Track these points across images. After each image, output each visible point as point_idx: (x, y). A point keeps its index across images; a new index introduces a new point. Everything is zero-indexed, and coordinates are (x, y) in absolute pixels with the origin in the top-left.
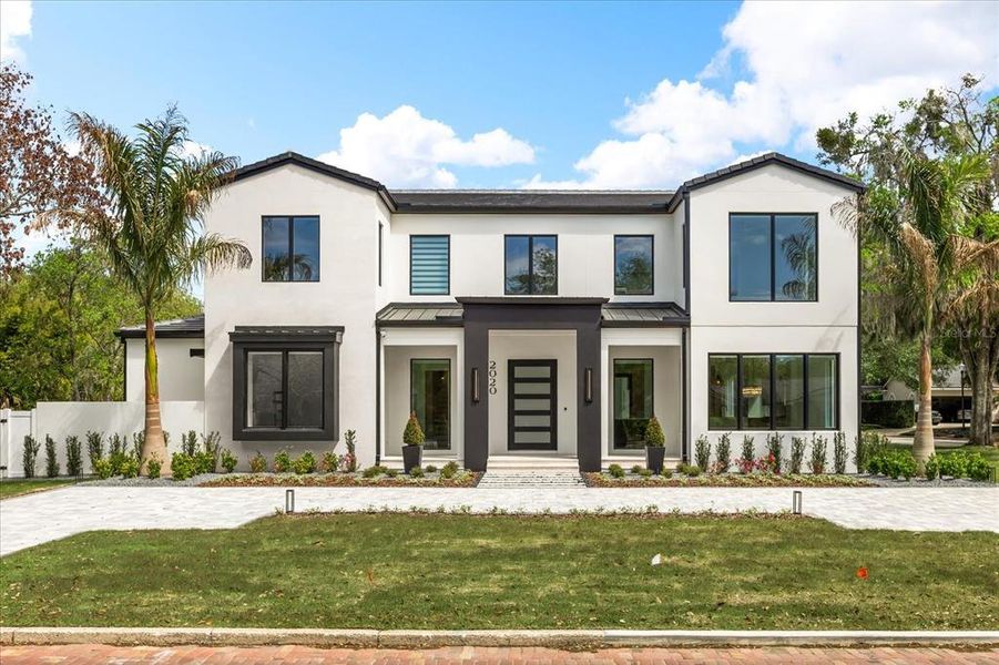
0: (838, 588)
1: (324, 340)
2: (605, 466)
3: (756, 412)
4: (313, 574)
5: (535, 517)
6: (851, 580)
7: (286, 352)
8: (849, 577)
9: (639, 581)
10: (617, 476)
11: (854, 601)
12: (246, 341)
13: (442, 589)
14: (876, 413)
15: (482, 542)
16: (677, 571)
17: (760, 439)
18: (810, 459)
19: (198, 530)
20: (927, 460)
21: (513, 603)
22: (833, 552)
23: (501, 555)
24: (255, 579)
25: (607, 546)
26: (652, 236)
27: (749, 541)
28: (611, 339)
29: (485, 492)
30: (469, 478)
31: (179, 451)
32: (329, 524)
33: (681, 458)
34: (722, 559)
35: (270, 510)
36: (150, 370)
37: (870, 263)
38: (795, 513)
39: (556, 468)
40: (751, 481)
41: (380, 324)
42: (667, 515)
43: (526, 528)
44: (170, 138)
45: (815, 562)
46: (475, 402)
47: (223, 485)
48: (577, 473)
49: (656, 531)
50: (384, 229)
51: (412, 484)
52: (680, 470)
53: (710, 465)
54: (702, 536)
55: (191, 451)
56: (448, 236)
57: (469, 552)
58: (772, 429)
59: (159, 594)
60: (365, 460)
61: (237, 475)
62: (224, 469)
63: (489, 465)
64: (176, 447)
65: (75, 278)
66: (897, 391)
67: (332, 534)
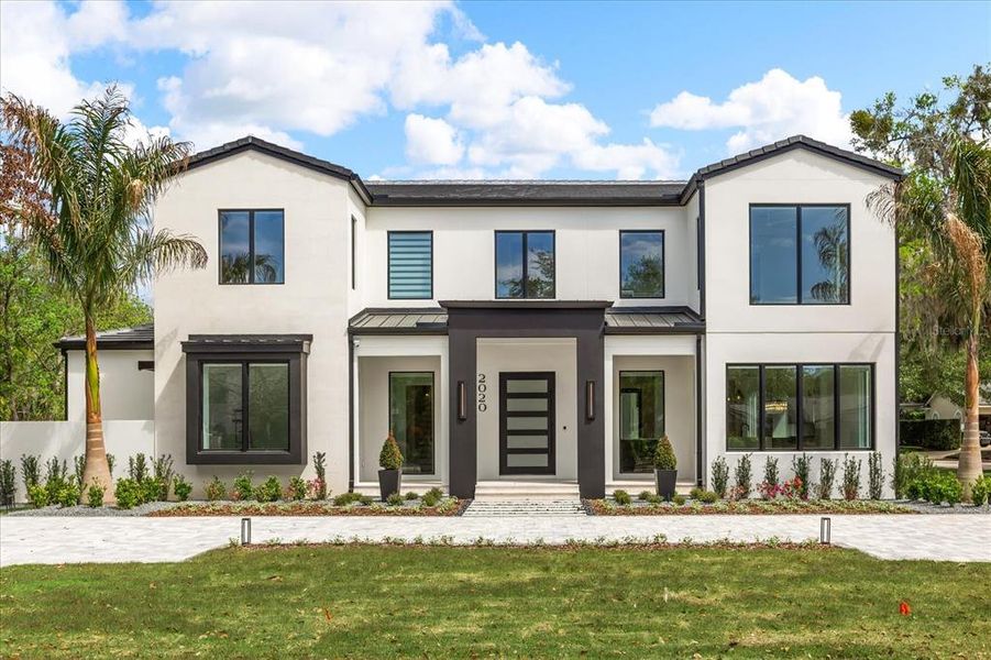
0: (869, 625)
1: (290, 350)
2: (609, 492)
3: (781, 431)
4: (263, 613)
5: (527, 548)
6: (885, 617)
7: (246, 363)
8: (882, 613)
9: (640, 620)
10: (622, 503)
11: (888, 640)
12: (200, 351)
13: (411, 629)
14: (917, 433)
15: (462, 576)
16: (684, 608)
17: (786, 461)
18: (841, 483)
19: (138, 564)
20: (974, 483)
21: (492, 644)
22: (866, 585)
23: (483, 590)
24: (198, 618)
25: (606, 580)
26: (663, 232)
27: (770, 574)
28: (615, 347)
29: (471, 521)
30: (455, 506)
31: (126, 476)
32: (288, 556)
33: (696, 483)
34: (738, 594)
35: (224, 542)
36: (91, 384)
37: (910, 262)
38: (823, 543)
39: (555, 494)
40: (773, 508)
41: (353, 333)
42: (676, 546)
43: (514, 560)
44: (111, 120)
45: (844, 597)
46: (461, 420)
47: (174, 515)
48: (577, 500)
49: (664, 564)
50: (358, 224)
51: (389, 513)
52: (694, 496)
53: (728, 490)
54: (716, 568)
55: (139, 477)
56: (432, 232)
57: (446, 587)
58: (798, 449)
59: (84, 634)
60: (337, 486)
61: (191, 503)
62: (177, 497)
63: (477, 491)
64: (122, 471)
65: (12, 283)
66: (942, 409)
67: (290, 568)
